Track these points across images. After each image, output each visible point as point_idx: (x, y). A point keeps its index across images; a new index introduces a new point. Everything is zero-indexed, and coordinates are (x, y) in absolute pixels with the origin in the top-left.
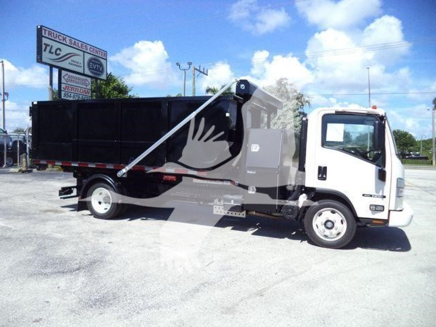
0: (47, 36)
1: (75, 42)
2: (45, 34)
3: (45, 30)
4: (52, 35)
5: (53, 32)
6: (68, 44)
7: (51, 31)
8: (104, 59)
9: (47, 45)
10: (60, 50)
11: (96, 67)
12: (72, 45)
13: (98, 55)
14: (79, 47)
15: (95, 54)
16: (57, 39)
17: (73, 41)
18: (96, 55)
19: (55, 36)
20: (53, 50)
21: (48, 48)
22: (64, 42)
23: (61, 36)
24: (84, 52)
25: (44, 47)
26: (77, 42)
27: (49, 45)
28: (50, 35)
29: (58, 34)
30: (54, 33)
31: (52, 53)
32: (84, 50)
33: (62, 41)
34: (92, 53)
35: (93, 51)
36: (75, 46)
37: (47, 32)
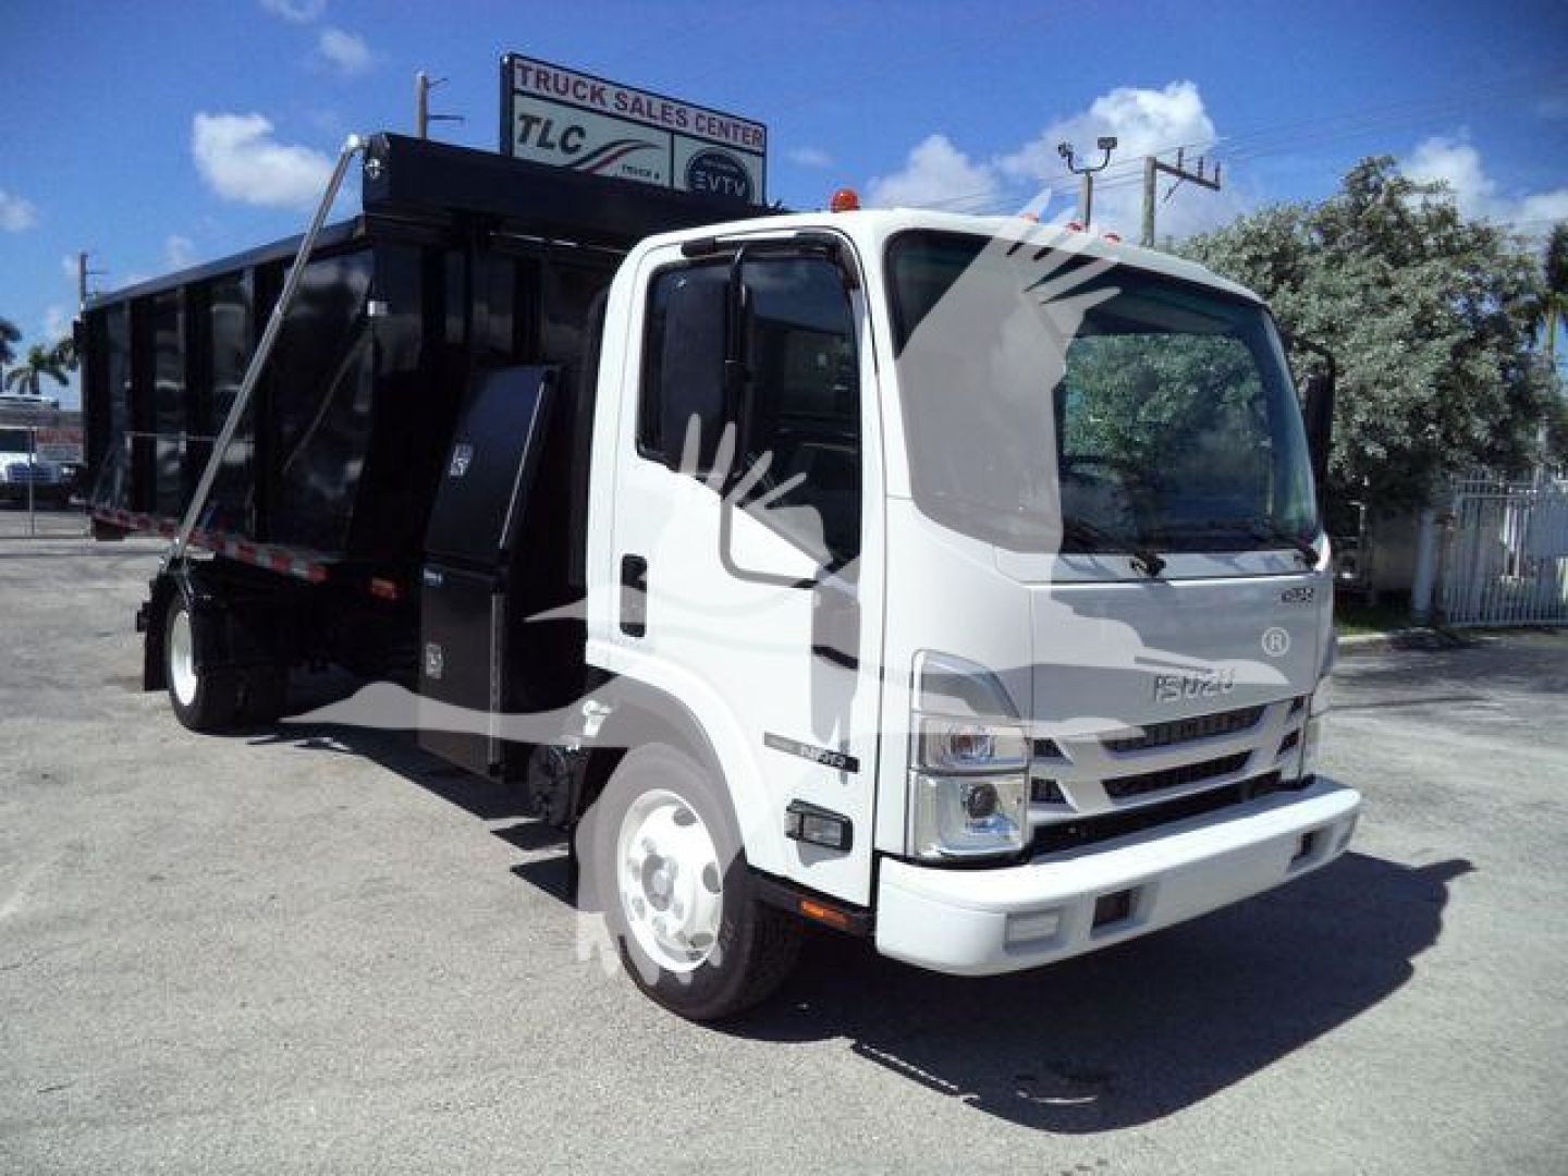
0: (531, 87)
1: (637, 100)
2: (525, 82)
3: (525, 70)
4: (551, 83)
5: (552, 71)
6: (611, 108)
7: (547, 69)
8: (757, 154)
9: (530, 120)
10: (581, 133)
11: (722, 184)
12: (627, 114)
13: (730, 141)
14: (655, 117)
15: (715, 138)
16: (570, 97)
17: (631, 95)
18: (723, 139)
19: (561, 87)
20: (554, 136)
21: (536, 130)
22: (597, 105)
23: (585, 85)
24: (673, 132)
25: (519, 126)
26: (644, 99)
27: (538, 120)
28: (542, 85)
29: (573, 78)
30: (556, 76)
31: (551, 146)
32: (675, 126)
33: (587, 103)
34: (705, 134)
35: (710, 126)
36: (636, 116)
37: (531, 77)
